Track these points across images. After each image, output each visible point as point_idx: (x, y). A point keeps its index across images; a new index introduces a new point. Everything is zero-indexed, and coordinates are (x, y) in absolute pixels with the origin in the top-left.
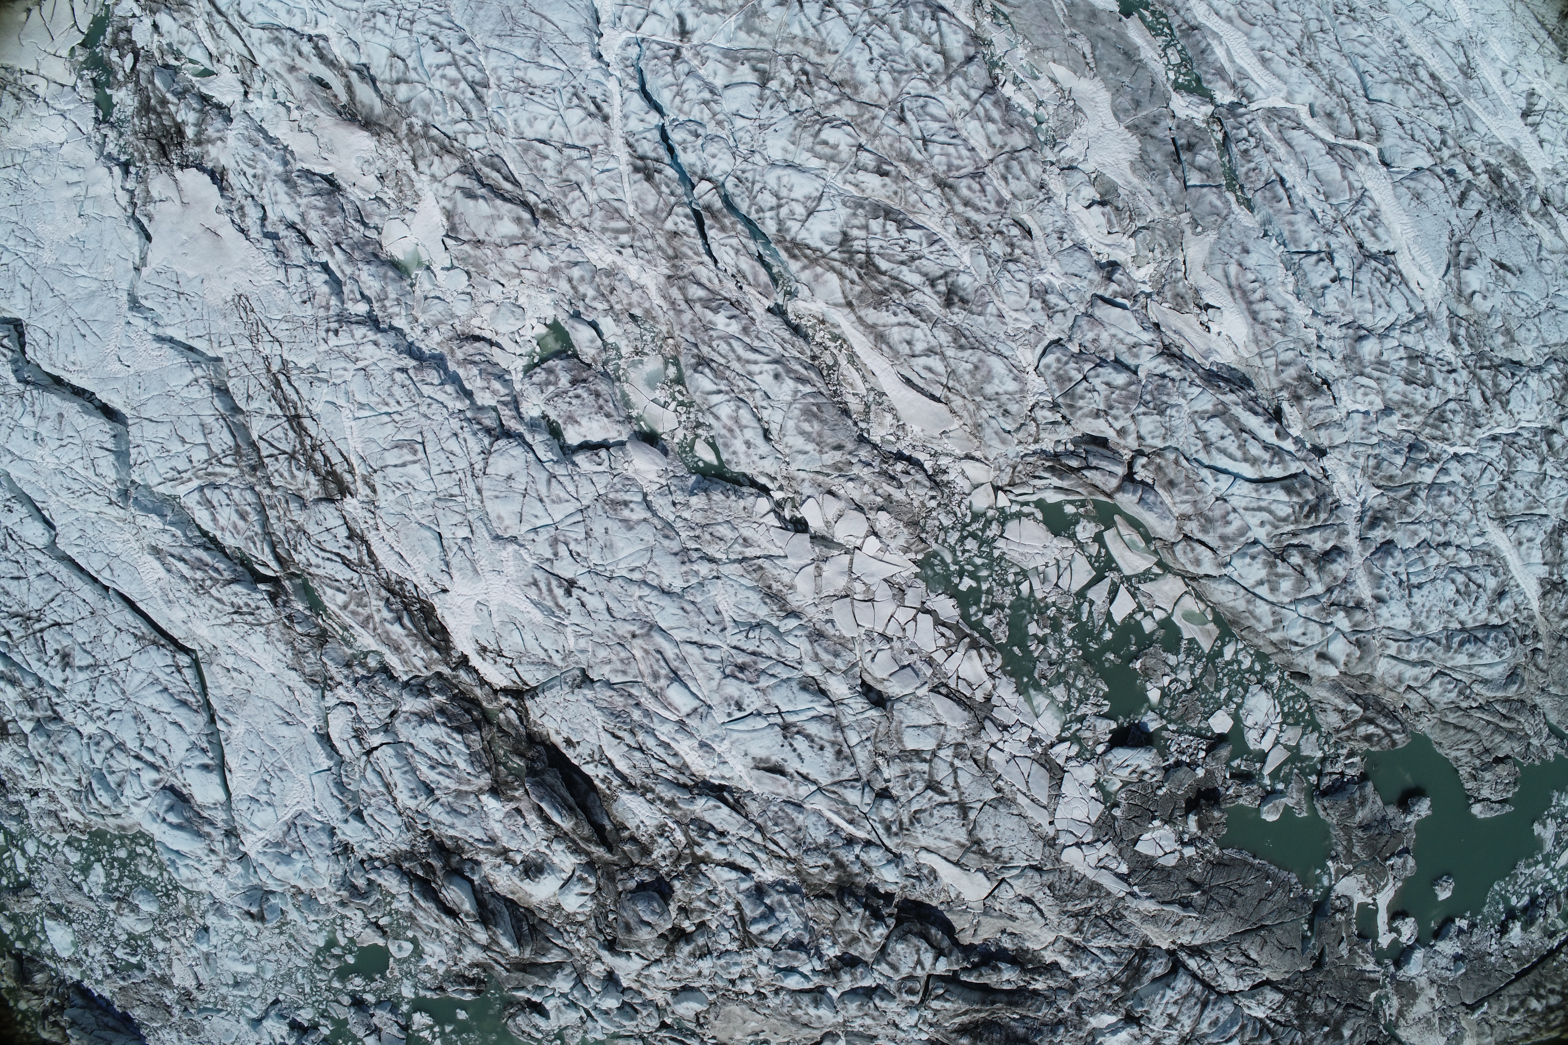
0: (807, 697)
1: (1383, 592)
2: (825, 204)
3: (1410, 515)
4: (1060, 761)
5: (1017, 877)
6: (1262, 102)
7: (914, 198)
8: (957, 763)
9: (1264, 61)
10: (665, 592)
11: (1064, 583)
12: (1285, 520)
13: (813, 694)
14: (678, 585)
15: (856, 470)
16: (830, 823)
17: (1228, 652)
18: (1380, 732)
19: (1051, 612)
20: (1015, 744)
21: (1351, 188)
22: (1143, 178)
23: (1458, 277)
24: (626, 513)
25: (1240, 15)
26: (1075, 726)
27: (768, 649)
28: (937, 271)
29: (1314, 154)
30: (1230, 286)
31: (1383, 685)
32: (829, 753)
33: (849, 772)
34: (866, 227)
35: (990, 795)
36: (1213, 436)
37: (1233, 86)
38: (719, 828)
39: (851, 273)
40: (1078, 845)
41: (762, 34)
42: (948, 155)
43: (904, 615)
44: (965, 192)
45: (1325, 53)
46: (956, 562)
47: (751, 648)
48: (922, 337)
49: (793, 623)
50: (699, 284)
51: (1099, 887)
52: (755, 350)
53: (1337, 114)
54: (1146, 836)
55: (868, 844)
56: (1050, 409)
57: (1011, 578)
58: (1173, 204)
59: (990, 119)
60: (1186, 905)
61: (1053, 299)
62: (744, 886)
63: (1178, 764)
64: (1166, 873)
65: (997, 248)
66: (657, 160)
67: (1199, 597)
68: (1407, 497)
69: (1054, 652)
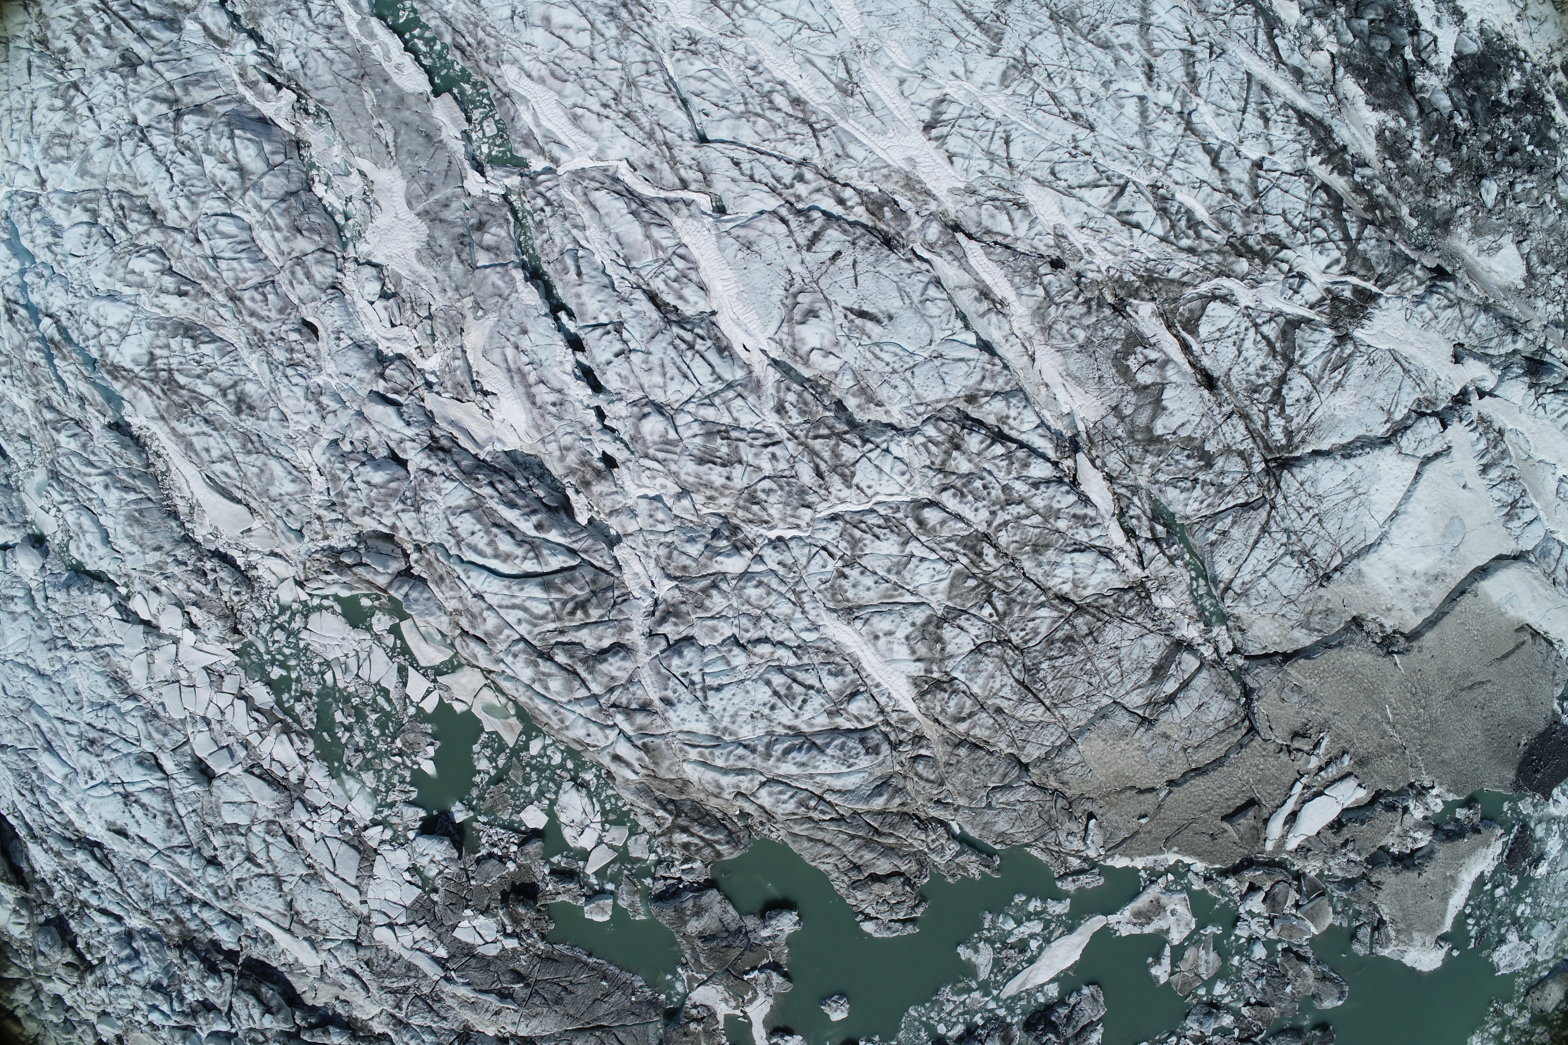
0: (139, 770)
1: (669, 693)
2: (134, 329)
3: (707, 609)
4: (374, 844)
5: (337, 948)
6: (569, 164)
7: (211, 313)
8: (269, 839)
9: (575, 119)
10: (41, 675)
11: (364, 673)
12: (544, 617)
13: (149, 768)
14: (47, 668)
15: (172, 569)
16: (173, 883)
17: (535, 747)
18: (696, 841)
19: (355, 701)
20: (325, 824)
21: (657, 246)
22: (429, 265)
23: (791, 334)
24: (12, 607)
25: (553, 74)
26: (386, 812)
27: (113, 727)
28: (226, 381)
29: (615, 215)
30: (509, 370)
31: (705, 791)
32: (161, 821)
33: (179, 840)
34: (168, 346)
35: (302, 871)
36: (463, 532)
37: (542, 152)
38: (94, 878)
39: (157, 390)
40: (391, 926)
41: (93, 176)
42: (233, 270)
43: (223, 700)
44: (248, 303)
45: (648, 98)
46: (269, 652)
47: (100, 726)
48: (216, 444)
49: (130, 705)
50: (51, 408)
51: (416, 968)
52: (90, 464)
53: (657, 165)
54: (464, 924)
55: (205, 904)
56: (327, 508)
57: (316, 668)
58: (457, 289)
59: (278, 229)
60: (504, 995)
61: (324, 400)
62: (114, 930)
63: (491, 855)
64: (485, 962)
65: (280, 355)
66: (16, 302)
67: (499, 690)
68: (704, 590)
69: (360, 740)
